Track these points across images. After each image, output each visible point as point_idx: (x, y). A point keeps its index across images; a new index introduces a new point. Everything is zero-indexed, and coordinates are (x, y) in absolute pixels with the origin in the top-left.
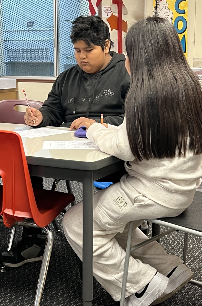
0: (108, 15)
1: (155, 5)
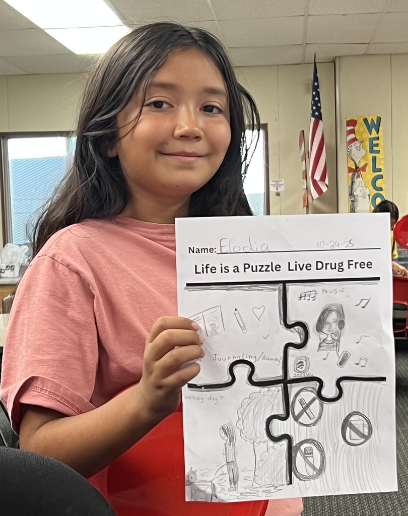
0: (277, 189)
1: (350, 182)
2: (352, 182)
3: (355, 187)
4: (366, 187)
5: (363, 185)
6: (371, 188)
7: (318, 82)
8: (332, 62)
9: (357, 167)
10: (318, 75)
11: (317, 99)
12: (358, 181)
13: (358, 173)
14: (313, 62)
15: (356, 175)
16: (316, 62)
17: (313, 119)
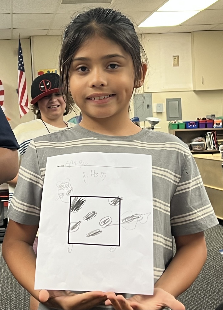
7: (21, 50)
8: (29, 39)
10: (21, 46)
11: (21, 60)
14: (18, 38)
16: (20, 38)
17: (19, 71)
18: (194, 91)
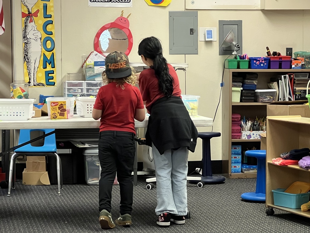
1: (24, 26)
2: (26, 26)
3: (28, 31)
4: (38, 31)
5: (35, 30)
6: (42, 32)
9: (29, 13)
12: (30, 25)
13: (31, 19)
15: (29, 20)
18: (263, 11)
